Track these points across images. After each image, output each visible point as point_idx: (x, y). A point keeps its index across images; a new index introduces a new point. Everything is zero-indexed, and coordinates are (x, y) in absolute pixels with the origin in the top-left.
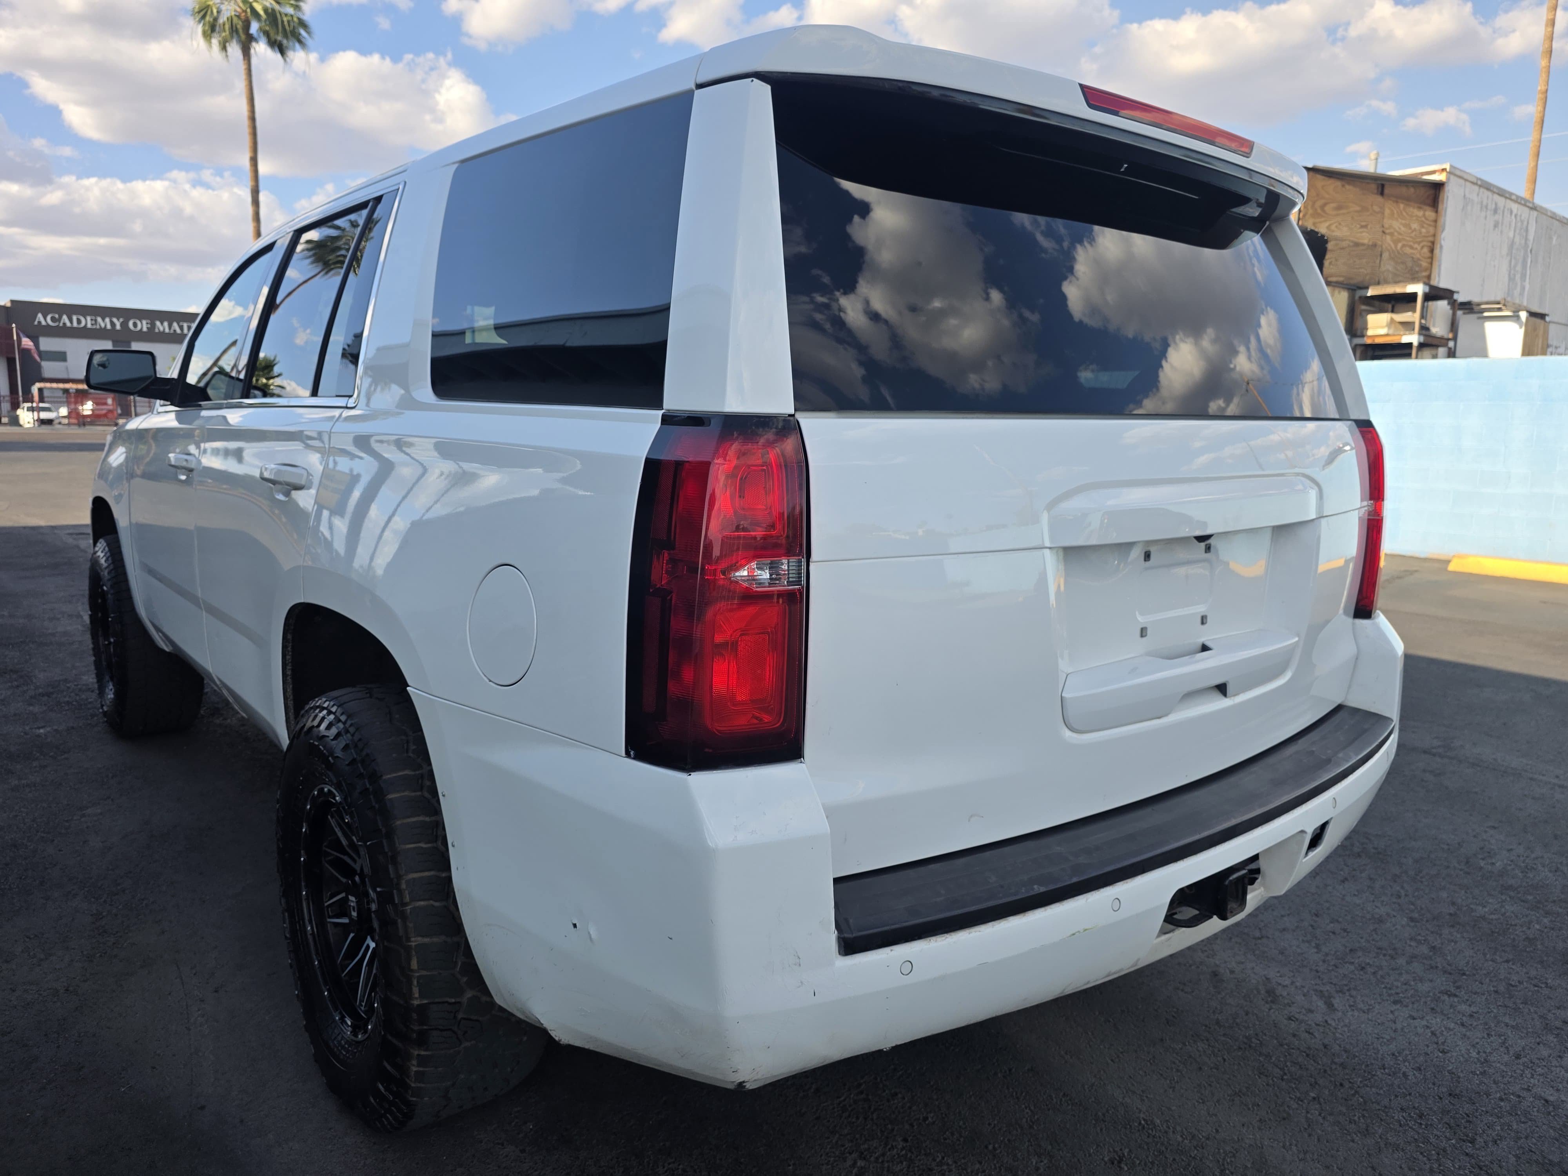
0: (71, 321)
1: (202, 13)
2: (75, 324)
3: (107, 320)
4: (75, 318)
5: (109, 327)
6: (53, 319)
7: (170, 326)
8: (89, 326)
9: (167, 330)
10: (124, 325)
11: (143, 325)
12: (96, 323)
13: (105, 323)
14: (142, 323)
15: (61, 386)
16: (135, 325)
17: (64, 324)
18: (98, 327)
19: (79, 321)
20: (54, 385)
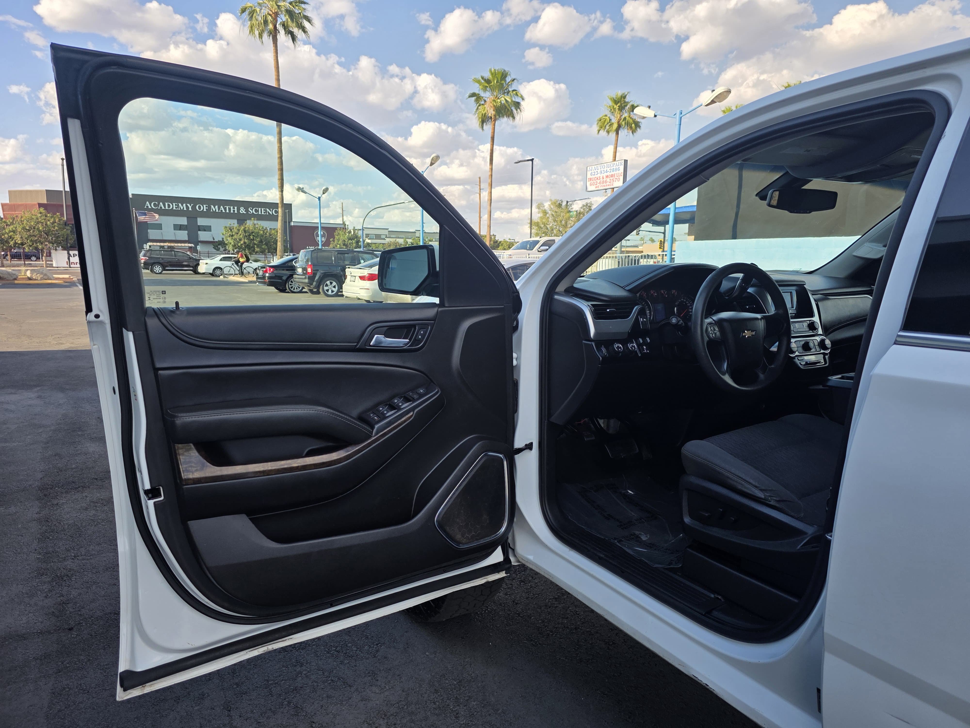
0: (165, 206)
1: (251, 15)
2: (167, 208)
3: (184, 205)
4: (166, 204)
5: (185, 209)
6: (155, 205)
7: (219, 209)
8: (174, 208)
9: (217, 211)
10: (194, 207)
11: (204, 208)
12: (178, 207)
13: (183, 207)
14: (203, 206)
15: (158, 244)
16: (200, 208)
17: (161, 207)
18: (179, 209)
19: (169, 206)
20: (155, 244)
